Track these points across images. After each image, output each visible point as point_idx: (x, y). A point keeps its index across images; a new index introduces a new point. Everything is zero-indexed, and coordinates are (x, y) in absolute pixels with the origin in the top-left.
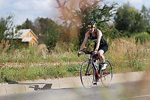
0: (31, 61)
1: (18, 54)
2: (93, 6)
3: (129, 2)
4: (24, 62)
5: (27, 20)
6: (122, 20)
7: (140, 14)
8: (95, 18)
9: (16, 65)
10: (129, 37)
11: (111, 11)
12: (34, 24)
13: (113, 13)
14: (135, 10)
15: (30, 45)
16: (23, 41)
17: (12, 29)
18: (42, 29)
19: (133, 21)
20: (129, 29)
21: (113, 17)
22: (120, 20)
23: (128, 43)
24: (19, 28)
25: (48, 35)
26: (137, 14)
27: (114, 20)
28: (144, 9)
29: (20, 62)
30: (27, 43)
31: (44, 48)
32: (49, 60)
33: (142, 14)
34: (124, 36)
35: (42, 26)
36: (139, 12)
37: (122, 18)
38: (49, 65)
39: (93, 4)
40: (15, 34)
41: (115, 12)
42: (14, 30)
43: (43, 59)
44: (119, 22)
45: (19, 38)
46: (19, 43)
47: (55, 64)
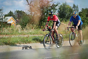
0: (12, 34)
1: (5, 30)
2: (46, 4)
4: (8, 34)
5: (11, 11)
6: (62, 12)
7: (72, 9)
8: (47, 11)
9: (4, 36)
10: (66, 21)
11: (56, 7)
12: (14, 14)
14: (69, 7)
15: (12, 25)
16: (8, 23)
17: (2, 17)
18: (18, 17)
19: (68, 13)
20: (66, 17)
21: (57, 11)
22: (61, 12)
23: (65, 25)
24: (6, 16)
25: (22, 20)
26: (71, 9)
27: (58, 12)
28: (74, 6)
29: (6, 34)
30: (10, 24)
31: (19, 27)
33: (73, 9)
34: (63, 21)
35: (18, 15)
36: (72, 8)
37: (62, 11)
39: (46, 3)
40: (4, 19)
41: (59, 8)
42: (3, 17)
43: (19, 33)
44: (61, 13)
45: (6, 21)
46: (6, 24)
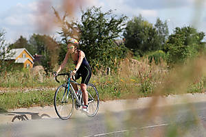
0: (26, 85)
1: (11, 78)
2: (97, 19)
3: (140, 15)
4: (17, 87)
5: (21, 37)
6: (133, 36)
7: (154, 29)
8: (100, 34)
9: (8, 91)
10: (141, 56)
11: (119, 25)
12: (29, 42)
13: (122, 28)
14: (148, 25)
15: (25, 66)
16: (16, 62)
17: (4, 49)
18: (38, 48)
19: (146, 38)
20: (141, 47)
21: (122, 33)
22: (130, 36)
23: (139, 63)
24: (11, 47)
25: (45, 55)
26: (151, 29)
27: (123, 37)
28: (159, 23)
29: (13, 86)
30: (22, 64)
31: (40, 70)
32: (46, 84)
33: (157, 29)
34: (136, 56)
35: (38, 45)
36: (154, 26)
37: (133, 34)
38: (46, 90)
39: (97, 17)
40: (7, 55)
41: (125, 26)
42: (6, 49)
43: (40, 83)
44: (129, 38)
45: (12, 58)
46: (12, 65)
47: (53, 89)
